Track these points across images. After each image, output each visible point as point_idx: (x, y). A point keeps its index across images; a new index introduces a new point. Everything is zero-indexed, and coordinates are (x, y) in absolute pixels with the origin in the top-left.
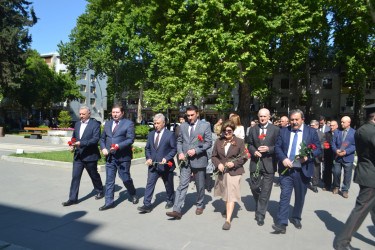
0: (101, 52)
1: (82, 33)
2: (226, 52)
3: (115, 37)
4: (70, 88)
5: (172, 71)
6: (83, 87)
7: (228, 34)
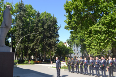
0: (77, 41)
1: (72, 36)
2: (101, 40)
3: (81, 36)
4: (70, 51)
5: (88, 46)
6: (74, 50)
7: (100, 36)
